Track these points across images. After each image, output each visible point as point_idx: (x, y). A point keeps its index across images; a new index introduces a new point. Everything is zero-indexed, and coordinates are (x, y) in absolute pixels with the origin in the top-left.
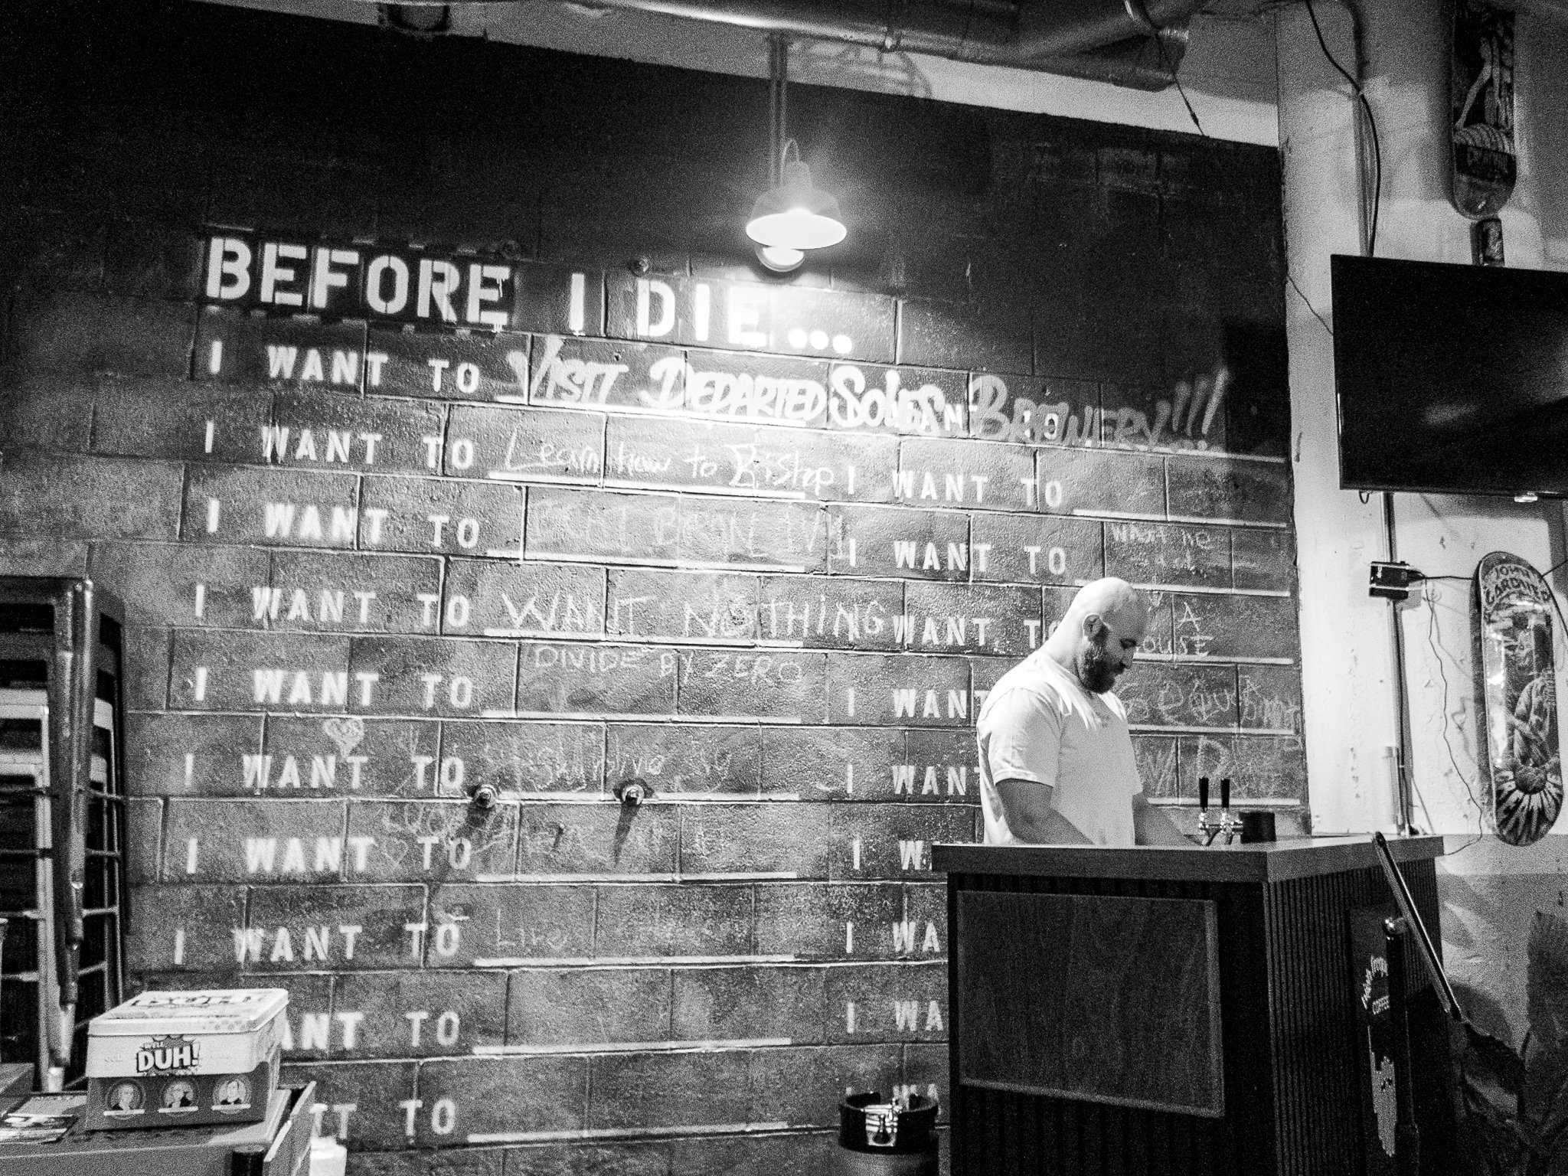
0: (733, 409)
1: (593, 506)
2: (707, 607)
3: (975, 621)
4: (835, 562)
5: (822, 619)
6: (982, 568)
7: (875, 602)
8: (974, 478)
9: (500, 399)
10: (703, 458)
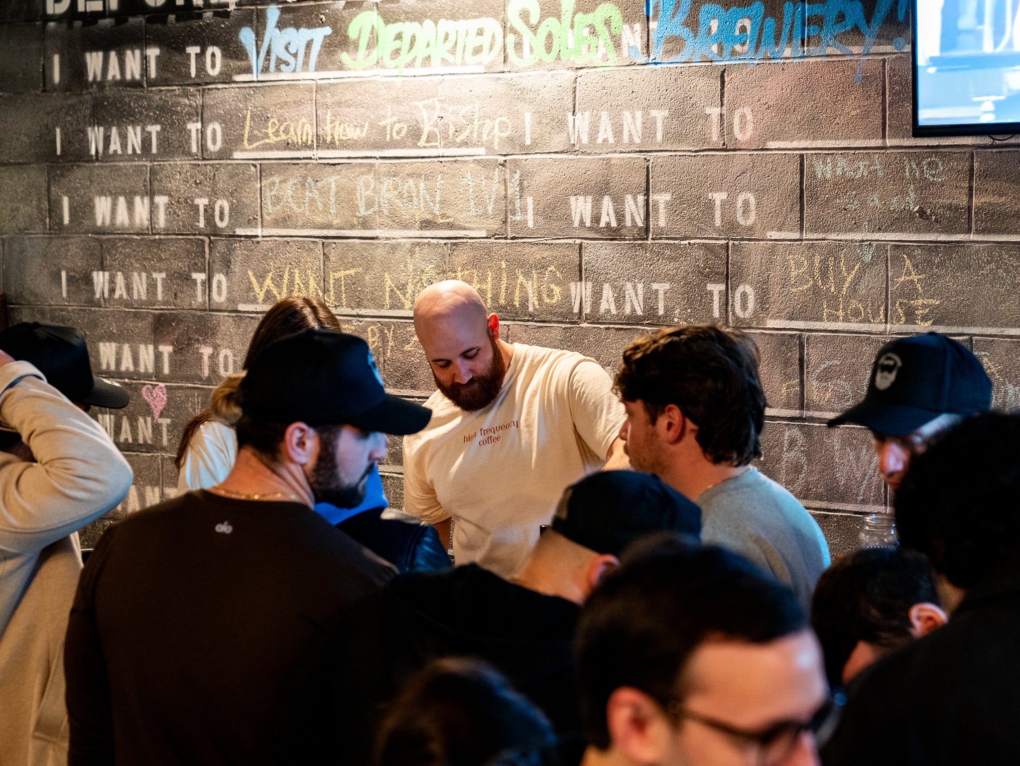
0: (419, 62)
1: (309, 180)
2: (403, 278)
3: (655, 286)
4: (515, 224)
5: (503, 287)
6: (662, 223)
7: (552, 268)
8: (654, 113)
9: (238, 78)
10: (395, 119)
